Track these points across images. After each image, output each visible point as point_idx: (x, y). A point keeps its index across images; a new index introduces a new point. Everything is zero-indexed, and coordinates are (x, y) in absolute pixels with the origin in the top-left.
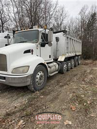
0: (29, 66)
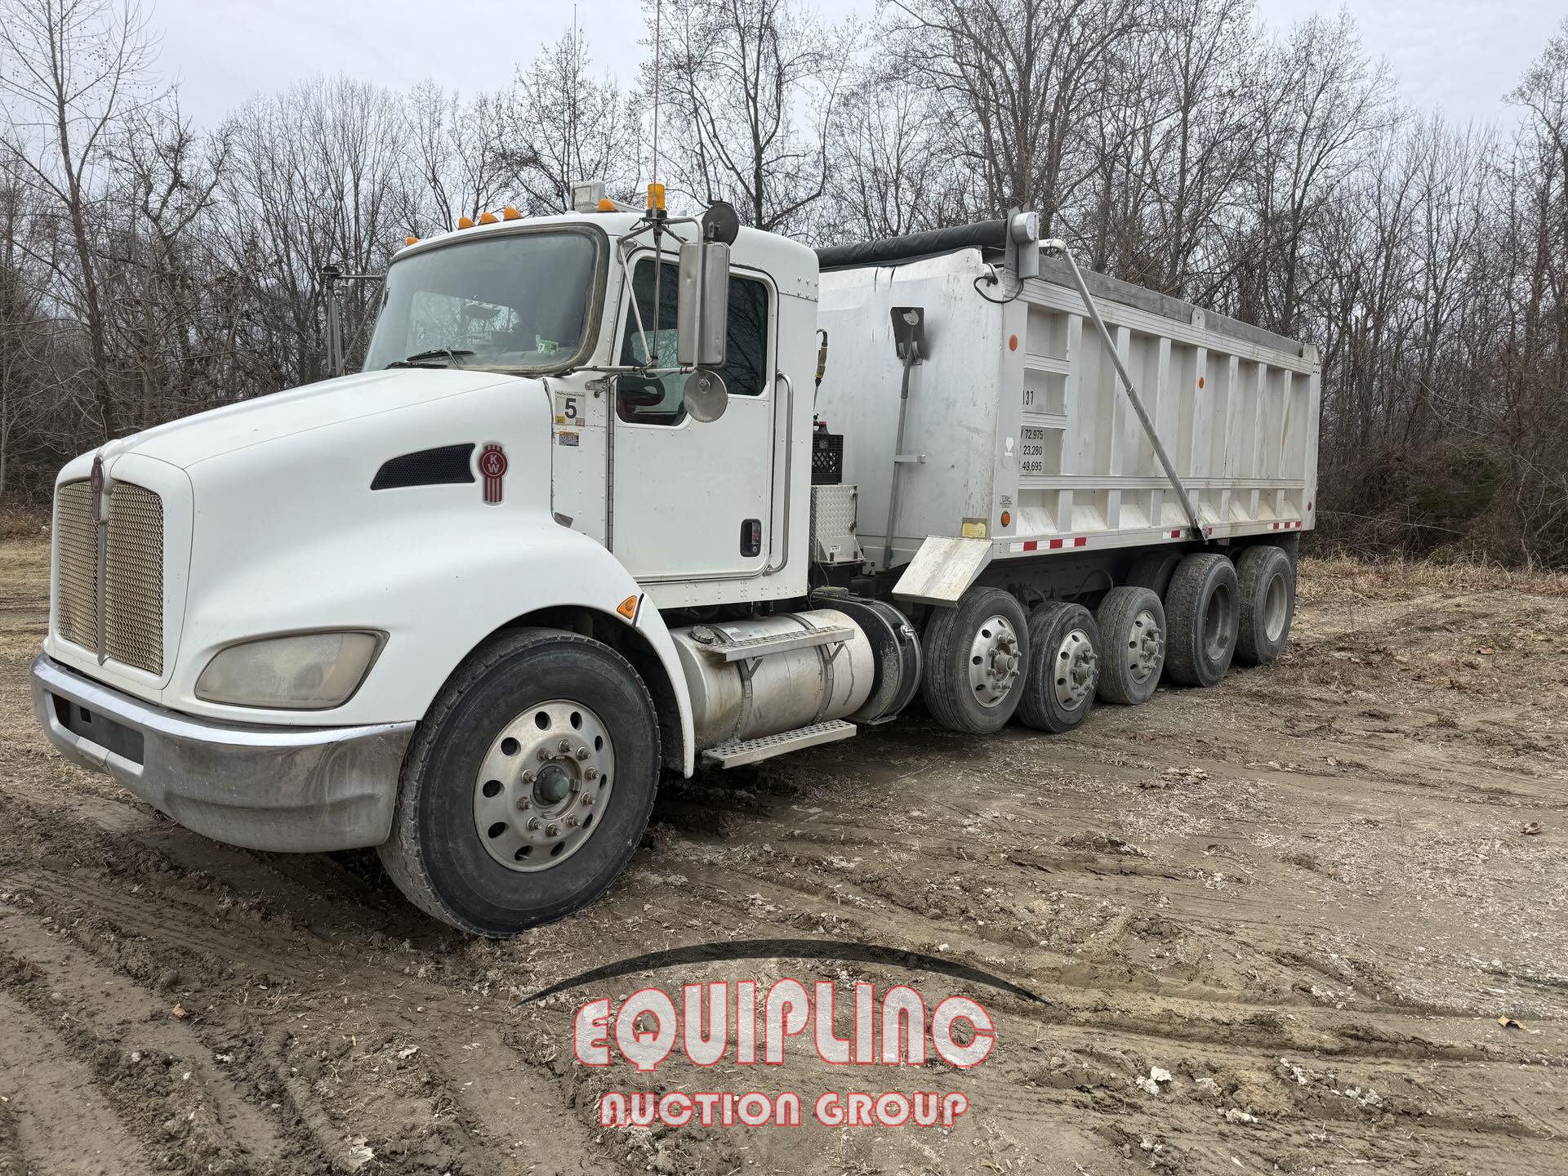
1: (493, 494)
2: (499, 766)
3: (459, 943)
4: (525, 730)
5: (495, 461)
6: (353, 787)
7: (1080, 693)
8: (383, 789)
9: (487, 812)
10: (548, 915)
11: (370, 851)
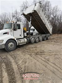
0: (3, 40)
1: (8, 34)
2: (9, 45)
3: (8, 52)
4: (10, 44)
5: (8, 33)
6: (3, 46)
7: (38, 41)
8: (4, 46)
9: (9, 47)
10: (12, 51)
11: (4, 49)
